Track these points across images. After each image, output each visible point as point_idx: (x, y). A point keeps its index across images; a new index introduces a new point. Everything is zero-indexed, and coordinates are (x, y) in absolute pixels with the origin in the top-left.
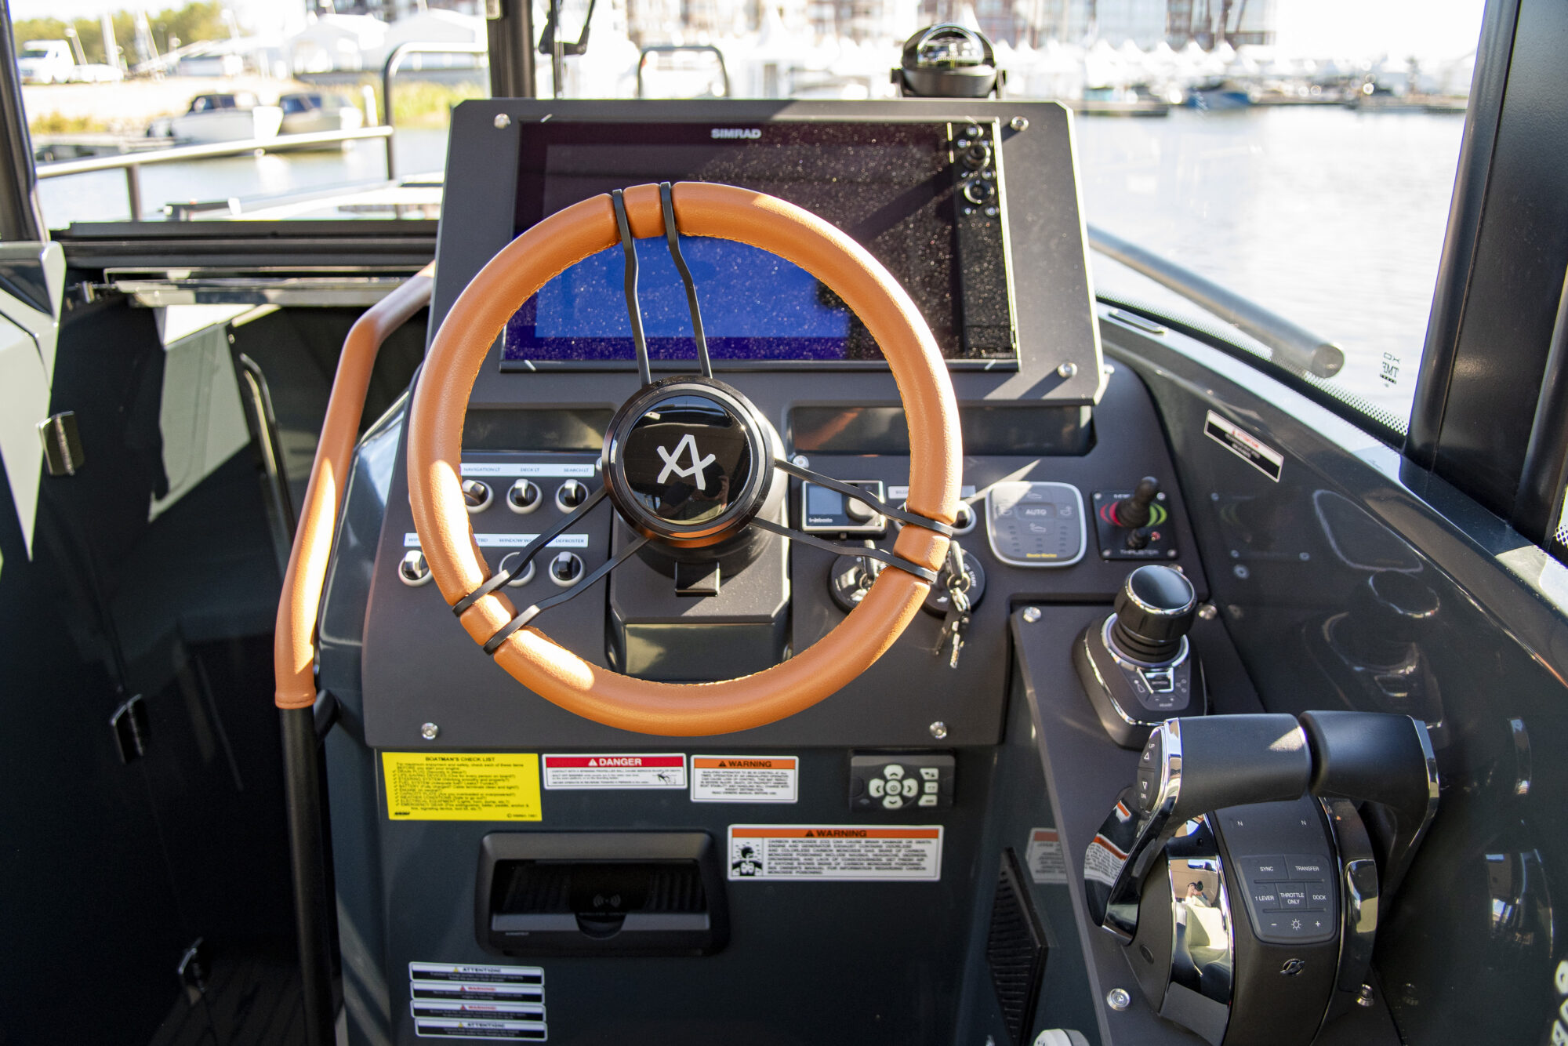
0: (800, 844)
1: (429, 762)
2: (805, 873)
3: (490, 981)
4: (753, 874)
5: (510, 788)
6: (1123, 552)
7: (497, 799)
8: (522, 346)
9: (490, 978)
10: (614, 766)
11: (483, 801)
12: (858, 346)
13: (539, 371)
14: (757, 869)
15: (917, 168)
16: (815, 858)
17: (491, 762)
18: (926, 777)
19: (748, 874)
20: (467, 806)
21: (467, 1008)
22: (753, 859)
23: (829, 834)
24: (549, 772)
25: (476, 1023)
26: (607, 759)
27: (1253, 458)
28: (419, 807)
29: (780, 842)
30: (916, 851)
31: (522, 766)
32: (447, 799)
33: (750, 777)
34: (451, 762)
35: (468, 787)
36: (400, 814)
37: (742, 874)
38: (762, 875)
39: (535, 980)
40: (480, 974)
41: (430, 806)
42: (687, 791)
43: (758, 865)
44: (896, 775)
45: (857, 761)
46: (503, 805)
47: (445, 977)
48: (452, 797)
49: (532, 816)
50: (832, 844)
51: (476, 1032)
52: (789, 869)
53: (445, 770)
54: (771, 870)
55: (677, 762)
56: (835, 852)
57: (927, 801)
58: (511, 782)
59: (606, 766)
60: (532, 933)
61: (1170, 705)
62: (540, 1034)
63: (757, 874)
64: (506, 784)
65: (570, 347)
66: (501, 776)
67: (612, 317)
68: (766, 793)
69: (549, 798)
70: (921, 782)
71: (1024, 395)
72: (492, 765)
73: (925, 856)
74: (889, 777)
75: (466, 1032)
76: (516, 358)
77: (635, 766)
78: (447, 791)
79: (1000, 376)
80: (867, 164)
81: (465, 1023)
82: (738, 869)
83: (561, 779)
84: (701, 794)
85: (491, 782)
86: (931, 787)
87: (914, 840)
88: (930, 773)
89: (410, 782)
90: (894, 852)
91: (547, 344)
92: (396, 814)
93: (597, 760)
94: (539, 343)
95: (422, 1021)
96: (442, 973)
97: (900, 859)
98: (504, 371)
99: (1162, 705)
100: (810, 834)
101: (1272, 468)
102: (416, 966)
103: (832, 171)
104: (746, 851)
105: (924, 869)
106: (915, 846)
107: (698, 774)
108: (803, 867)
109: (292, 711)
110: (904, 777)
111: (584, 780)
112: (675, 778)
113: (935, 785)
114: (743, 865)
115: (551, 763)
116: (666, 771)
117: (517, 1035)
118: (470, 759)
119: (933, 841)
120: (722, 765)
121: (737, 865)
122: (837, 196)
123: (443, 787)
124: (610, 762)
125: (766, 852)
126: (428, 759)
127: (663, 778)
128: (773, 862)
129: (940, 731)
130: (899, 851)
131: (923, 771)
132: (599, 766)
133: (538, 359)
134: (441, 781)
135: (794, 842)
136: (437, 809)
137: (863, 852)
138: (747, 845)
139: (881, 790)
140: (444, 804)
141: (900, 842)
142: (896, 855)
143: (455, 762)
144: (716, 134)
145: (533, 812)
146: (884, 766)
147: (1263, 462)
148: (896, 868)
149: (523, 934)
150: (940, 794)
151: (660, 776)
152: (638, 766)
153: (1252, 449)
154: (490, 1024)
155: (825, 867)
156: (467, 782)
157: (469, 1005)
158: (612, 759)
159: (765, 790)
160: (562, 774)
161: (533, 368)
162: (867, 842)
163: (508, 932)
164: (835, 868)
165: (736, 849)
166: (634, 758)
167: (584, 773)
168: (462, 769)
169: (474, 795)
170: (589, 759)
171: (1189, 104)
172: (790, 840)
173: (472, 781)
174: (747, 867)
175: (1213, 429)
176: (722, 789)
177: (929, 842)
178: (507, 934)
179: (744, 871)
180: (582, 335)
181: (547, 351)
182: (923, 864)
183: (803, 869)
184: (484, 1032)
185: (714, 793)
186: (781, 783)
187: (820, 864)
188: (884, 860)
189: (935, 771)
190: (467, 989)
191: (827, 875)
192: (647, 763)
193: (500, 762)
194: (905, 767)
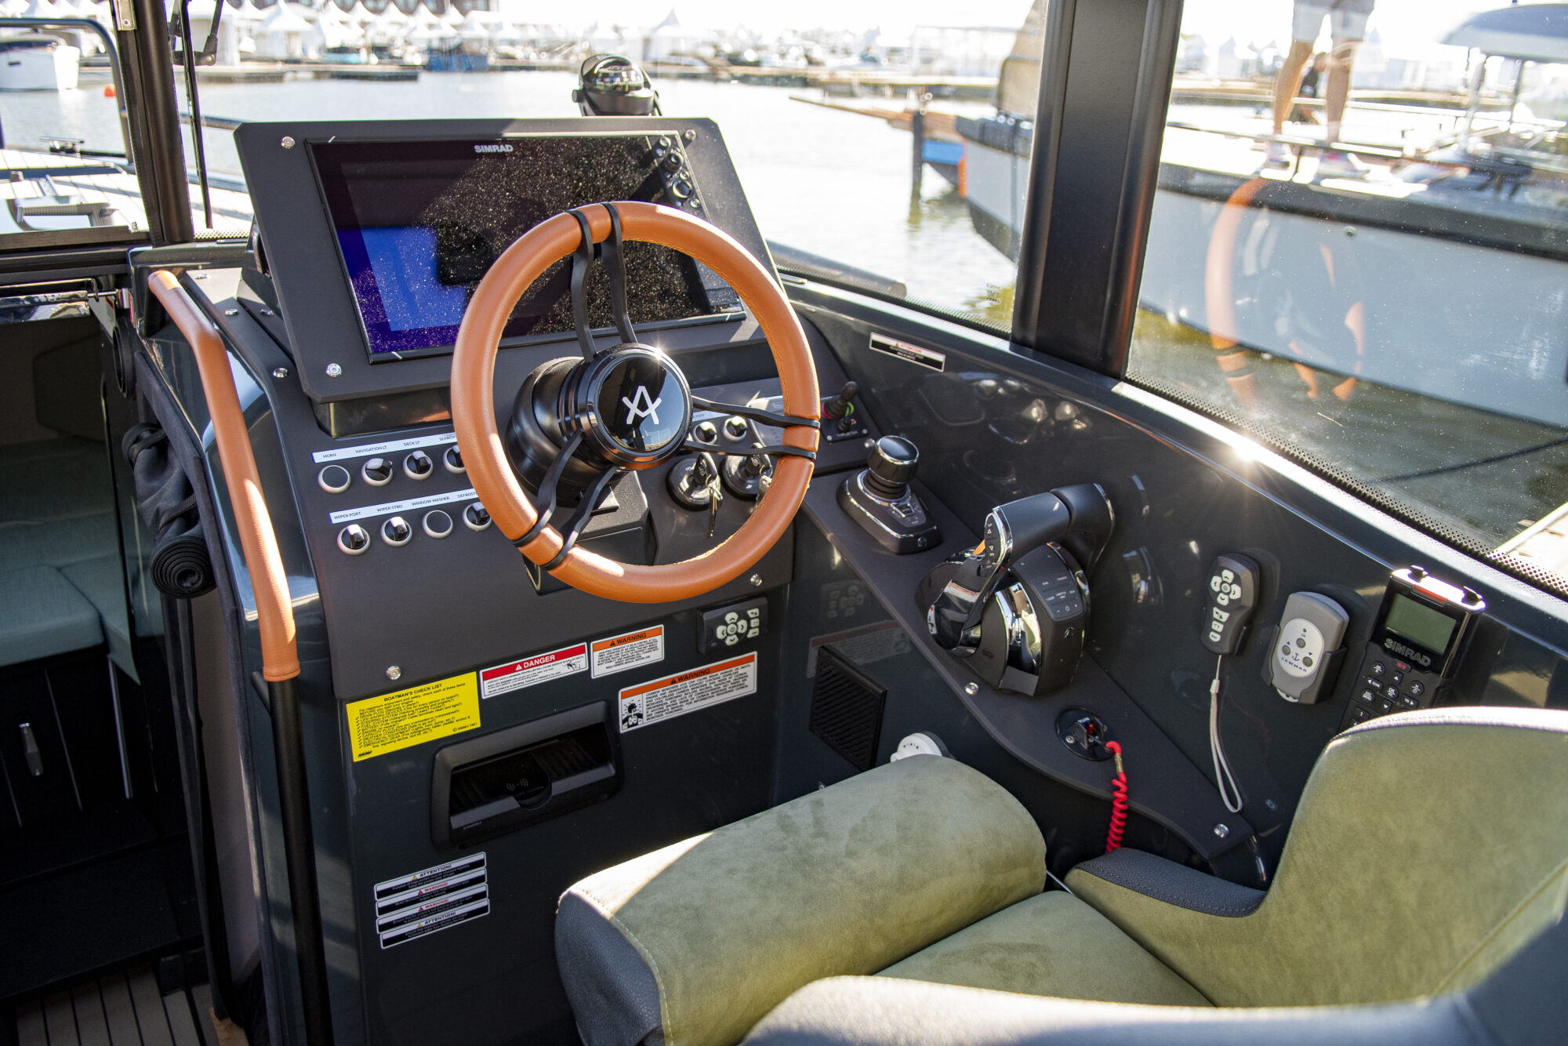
0: (667, 691)
1: (388, 702)
2: (672, 712)
3: (443, 878)
4: (637, 724)
5: (455, 706)
6: (838, 435)
7: (444, 719)
8: (384, 340)
9: (443, 875)
10: (535, 666)
11: (433, 723)
12: (639, 313)
13: (404, 360)
14: (639, 719)
15: (635, 172)
16: (677, 699)
17: (440, 688)
18: (751, 616)
19: (634, 725)
20: (420, 732)
21: (424, 908)
22: (637, 712)
23: (686, 678)
24: (485, 684)
25: (431, 920)
26: (529, 661)
27: (917, 359)
28: (380, 744)
29: (654, 693)
30: (742, 674)
31: (464, 684)
32: (403, 730)
33: (632, 648)
34: (407, 697)
35: (420, 715)
36: (363, 754)
37: (629, 726)
38: (643, 723)
39: (479, 864)
40: (434, 875)
41: (389, 740)
42: (589, 671)
43: (640, 716)
44: (733, 619)
45: (707, 616)
46: (450, 722)
47: (405, 888)
48: (407, 727)
49: (473, 725)
50: (688, 685)
51: (432, 927)
52: (659, 714)
53: (401, 706)
54: (649, 717)
55: (580, 651)
56: (690, 691)
57: (753, 633)
58: (456, 701)
59: (529, 668)
60: (484, 821)
61: (917, 522)
62: (484, 909)
63: (639, 723)
64: (452, 703)
65: (425, 336)
66: (447, 698)
67: (450, 308)
68: (643, 658)
69: (485, 705)
70: (748, 620)
71: (753, 336)
72: (440, 690)
73: (747, 676)
74: (729, 622)
75: (424, 930)
76: (384, 350)
77: (550, 662)
78: (402, 723)
79: (734, 324)
80: (600, 170)
81: (423, 923)
82: (626, 724)
83: (494, 687)
84: (599, 671)
85: (438, 705)
86: (755, 623)
87: (739, 667)
88: (753, 612)
89: (371, 724)
90: (728, 680)
91: (405, 336)
92: (360, 755)
93: (522, 664)
94: (398, 335)
95: (386, 935)
96: (403, 884)
97: (732, 684)
98: (374, 363)
99: (913, 523)
100: (673, 682)
101: (938, 364)
102: (380, 887)
103: (577, 177)
104: (632, 707)
105: (747, 686)
106: (741, 671)
107: (596, 655)
108: (670, 708)
109: (282, 683)
110: (739, 620)
111: (512, 684)
112: (580, 663)
113: (757, 620)
114: (630, 719)
115: (487, 676)
116: (573, 659)
117: (466, 918)
118: (421, 691)
119: (752, 664)
120: (613, 644)
121: (626, 720)
122: (586, 196)
123: (400, 721)
124: (532, 663)
125: (645, 704)
126: (386, 700)
127: (571, 665)
128: (650, 710)
129: (757, 581)
130: (731, 678)
131: (749, 612)
132: (523, 669)
133: (402, 349)
134: (398, 716)
135: (663, 690)
136: (395, 742)
137: (708, 685)
138: (632, 703)
139: (725, 633)
140: (401, 735)
141: (731, 671)
142: (729, 681)
143: (410, 696)
144: (478, 149)
145: (474, 721)
146: (724, 615)
147: (926, 360)
148: (730, 691)
149: (477, 824)
150: (760, 627)
151: (569, 665)
152: (553, 661)
153: (916, 354)
154: (443, 916)
155: (684, 704)
156: (419, 711)
157: (425, 905)
158: (533, 660)
159: (643, 656)
160: (495, 683)
161: (400, 357)
162: (710, 677)
163: (466, 826)
164: (691, 703)
165: (624, 708)
166: (550, 655)
167: (512, 678)
168: (415, 700)
169: (426, 720)
170: (516, 665)
171: (429, 67)
172: (660, 690)
173: (424, 708)
174: (632, 720)
175: (876, 344)
176: (613, 664)
177: (749, 666)
178: (464, 828)
179: (630, 723)
180: (431, 325)
181: (407, 341)
182: (746, 683)
183: (670, 710)
184: (439, 924)
185: (607, 668)
186: (653, 648)
187: (681, 703)
188: (722, 687)
189: (756, 610)
190: (424, 891)
191: (687, 709)
192: (559, 657)
193: (446, 687)
194: (738, 613)
